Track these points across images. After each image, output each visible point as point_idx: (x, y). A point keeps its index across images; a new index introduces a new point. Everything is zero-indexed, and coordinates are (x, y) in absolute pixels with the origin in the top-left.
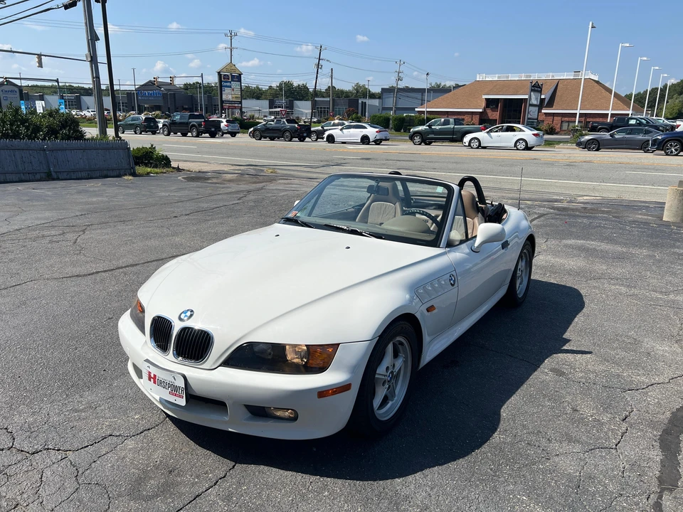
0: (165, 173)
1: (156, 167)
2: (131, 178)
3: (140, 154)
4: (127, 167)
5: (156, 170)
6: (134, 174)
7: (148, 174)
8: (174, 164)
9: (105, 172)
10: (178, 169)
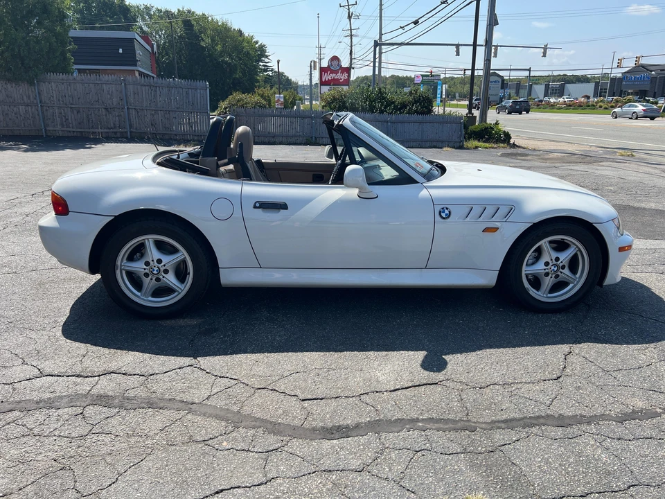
0: (496, 148)
1: (487, 141)
2: (449, 149)
3: (479, 129)
4: (457, 140)
5: (487, 145)
6: (461, 147)
7: (477, 147)
8: (512, 141)
9: (435, 144)
10: (514, 146)
